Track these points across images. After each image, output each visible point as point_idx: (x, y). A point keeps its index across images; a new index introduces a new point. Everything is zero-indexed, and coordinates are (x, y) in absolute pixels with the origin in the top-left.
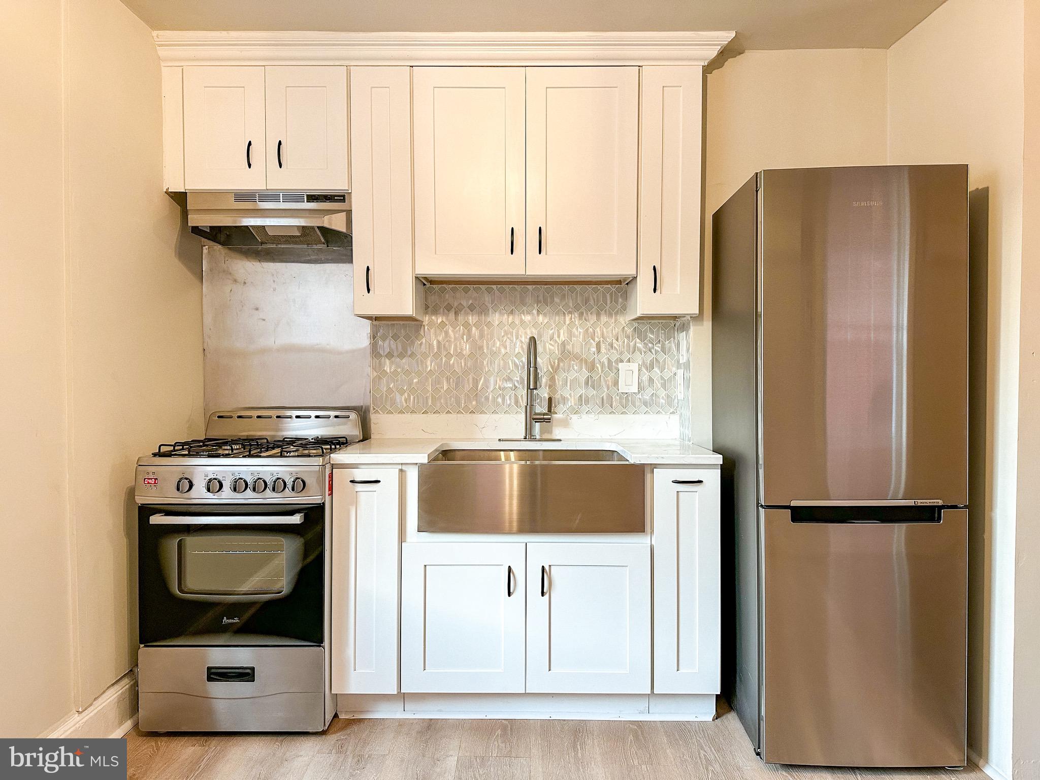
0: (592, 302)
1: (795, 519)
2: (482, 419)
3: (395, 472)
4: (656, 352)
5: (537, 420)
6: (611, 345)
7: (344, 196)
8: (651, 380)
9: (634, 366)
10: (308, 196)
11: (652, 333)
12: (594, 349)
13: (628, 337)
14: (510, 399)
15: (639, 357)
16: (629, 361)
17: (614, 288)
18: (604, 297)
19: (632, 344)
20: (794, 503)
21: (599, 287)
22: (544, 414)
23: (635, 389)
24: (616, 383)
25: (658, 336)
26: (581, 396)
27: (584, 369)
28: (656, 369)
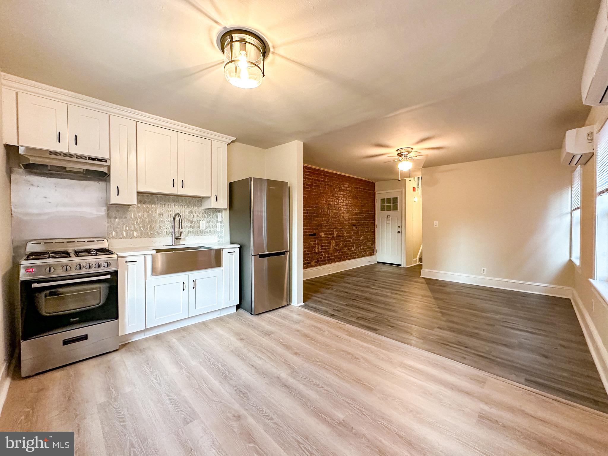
0: (191, 203)
1: (260, 257)
2: (154, 239)
3: (143, 257)
4: (211, 218)
5: (177, 239)
6: (197, 215)
7: (106, 160)
8: (209, 226)
9: (204, 222)
10: (89, 158)
11: (209, 212)
12: (192, 217)
13: (202, 213)
14: (165, 232)
15: (206, 219)
16: (203, 220)
17: (198, 199)
18: (195, 201)
19: (203, 215)
20: (259, 254)
21: (194, 198)
22: (179, 237)
23: (205, 228)
24: (199, 227)
25: (211, 214)
26: (188, 231)
27: (189, 223)
28: (210, 223)
